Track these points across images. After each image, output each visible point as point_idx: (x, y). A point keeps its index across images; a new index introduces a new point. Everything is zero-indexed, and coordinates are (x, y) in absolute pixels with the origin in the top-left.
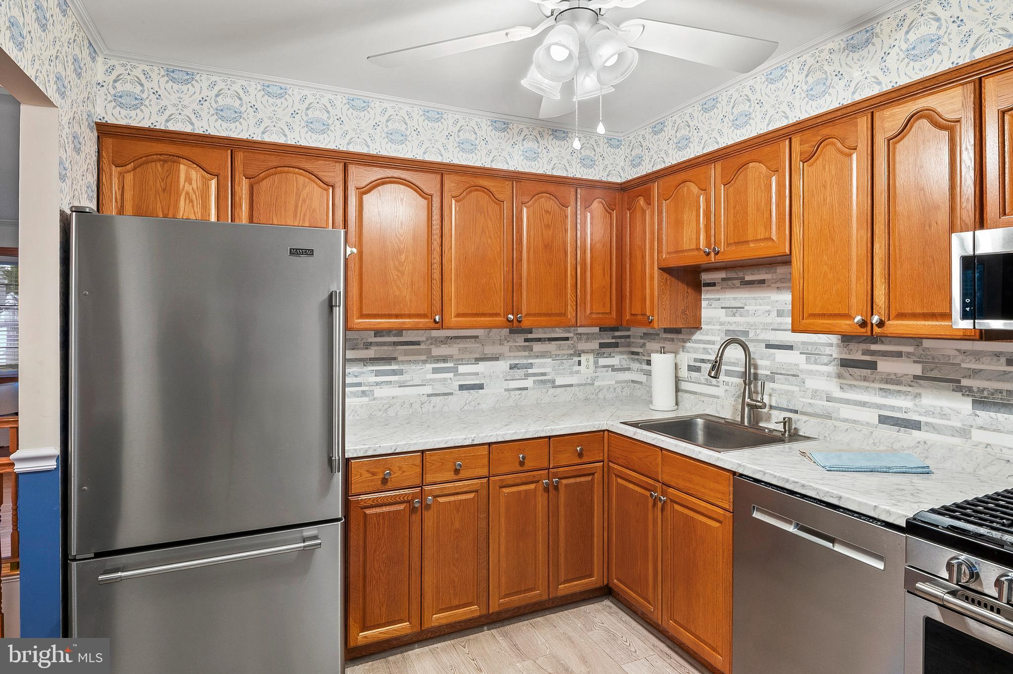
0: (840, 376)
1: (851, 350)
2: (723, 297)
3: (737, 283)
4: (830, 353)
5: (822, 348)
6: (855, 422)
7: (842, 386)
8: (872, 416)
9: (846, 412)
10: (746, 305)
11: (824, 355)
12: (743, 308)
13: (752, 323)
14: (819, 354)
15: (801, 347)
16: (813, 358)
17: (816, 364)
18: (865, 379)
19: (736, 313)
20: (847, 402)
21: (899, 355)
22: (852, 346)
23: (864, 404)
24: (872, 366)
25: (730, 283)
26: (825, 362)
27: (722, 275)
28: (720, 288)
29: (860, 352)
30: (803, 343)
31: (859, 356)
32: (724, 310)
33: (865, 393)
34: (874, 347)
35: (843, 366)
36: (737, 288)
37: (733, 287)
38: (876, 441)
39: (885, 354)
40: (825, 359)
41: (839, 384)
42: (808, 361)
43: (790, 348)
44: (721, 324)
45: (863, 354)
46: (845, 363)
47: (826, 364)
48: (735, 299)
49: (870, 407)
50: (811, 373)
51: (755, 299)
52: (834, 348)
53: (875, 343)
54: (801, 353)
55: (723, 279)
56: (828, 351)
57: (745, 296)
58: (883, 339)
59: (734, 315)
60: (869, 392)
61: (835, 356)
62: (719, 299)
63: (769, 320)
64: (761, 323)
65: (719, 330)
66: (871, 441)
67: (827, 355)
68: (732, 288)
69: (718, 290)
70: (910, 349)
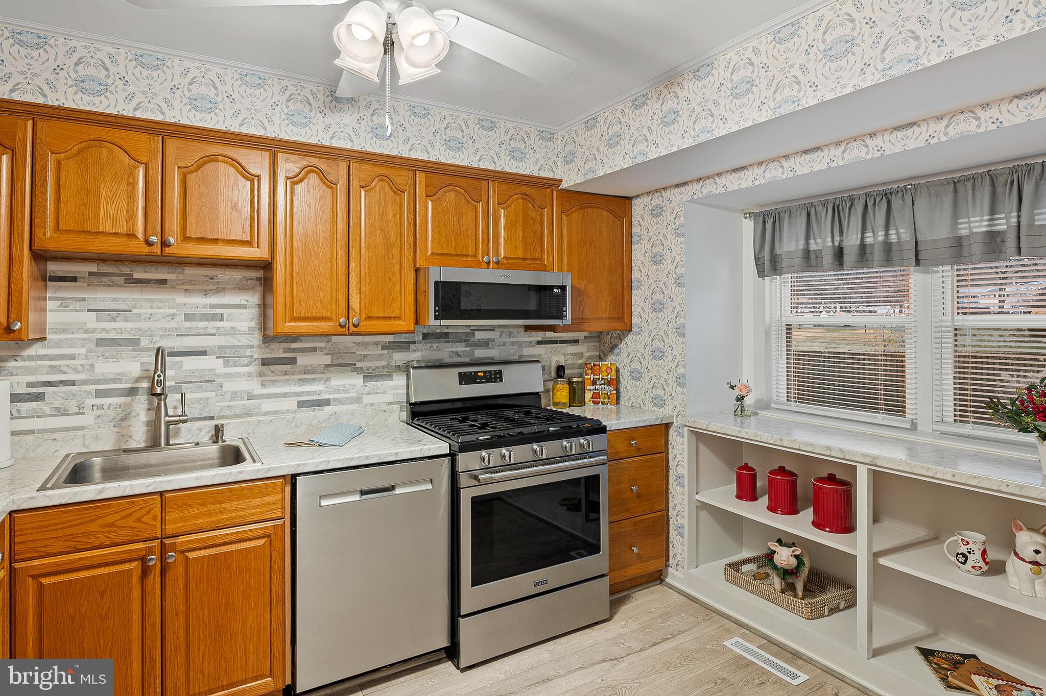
0: (261, 374)
1: (273, 350)
2: (92, 296)
3: (121, 280)
4: (251, 354)
5: (242, 351)
6: (276, 412)
7: (263, 383)
8: (292, 403)
9: (267, 405)
10: (135, 308)
11: (245, 357)
12: (130, 311)
13: (146, 329)
14: (239, 357)
15: (218, 352)
16: (232, 361)
17: (236, 366)
18: (286, 373)
19: (117, 317)
20: (269, 396)
21: (314, 350)
22: (273, 345)
23: (284, 395)
24: (293, 361)
25: (105, 279)
26: (246, 363)
27: (93, 268)
28: (85, 285)
29: (281, 351)
30: (220, 347)
31: (281, 354)
32: (94, 314)
33: (285, 386)
34: (294, 345)
35: (265, 365)
36: (120, 286)
37: (113, 285)
38: (298, 423)
39: (303, 350)
40: (246, 361)
41: (260, 382)
42: (226, 364)
43: (204, 353)
44: (87, 331)
45: (284, 352)
46: (265, 362)
47: (247, 365)
48: (114, 300)
49: (290, 397)
50: (229, 376)
51: (150, 300)
52: (255, 349)
53: (295, 341)
54: (217, 358)
55: (90, 274)
56: (248, 352)
57: (134, 297)
58: (302, 338)
59: (114, 320)
60: (290, 384)
61: (255, 356)
62: (84, 300)
63: (173, 324)
64: (160, 329)
65: (85, 339)
66: (294, 424)
67: (248, 357)
68: (110, 286)
69: (80, 288)
70: (323, 345)
